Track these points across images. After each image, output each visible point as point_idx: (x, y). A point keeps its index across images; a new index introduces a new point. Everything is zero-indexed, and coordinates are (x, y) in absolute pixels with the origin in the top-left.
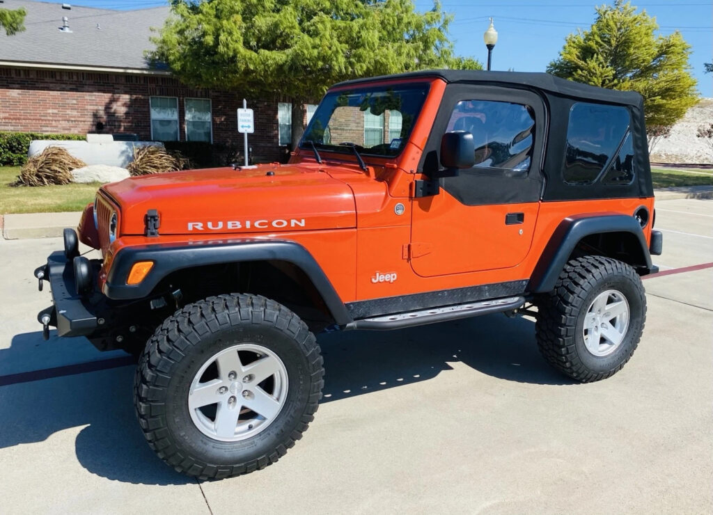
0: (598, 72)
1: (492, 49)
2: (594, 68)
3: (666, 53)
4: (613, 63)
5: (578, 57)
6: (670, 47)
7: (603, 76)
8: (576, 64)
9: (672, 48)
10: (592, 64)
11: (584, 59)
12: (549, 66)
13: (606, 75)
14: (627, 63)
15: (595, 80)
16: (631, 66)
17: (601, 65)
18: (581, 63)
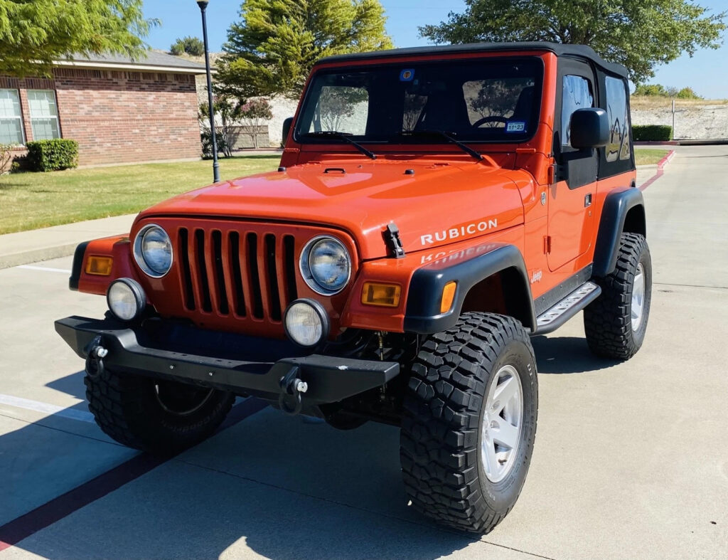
0: (295, 39)
1: (205, 8)
2: (288, 34)
3: (365, 16)
4: (309, 27)
5: (267, 21)
6: (369, 9)
7: (302, 43)
8: (265, 29)
9: (372, 10)
10: (284, 29)
11: (274, 22)
12: (230, 29)
13: (305, 41)
14: (327, 28)
15: (294, 48)
16: (330, 32)
17: (296, 30)
18: (271, 27)
